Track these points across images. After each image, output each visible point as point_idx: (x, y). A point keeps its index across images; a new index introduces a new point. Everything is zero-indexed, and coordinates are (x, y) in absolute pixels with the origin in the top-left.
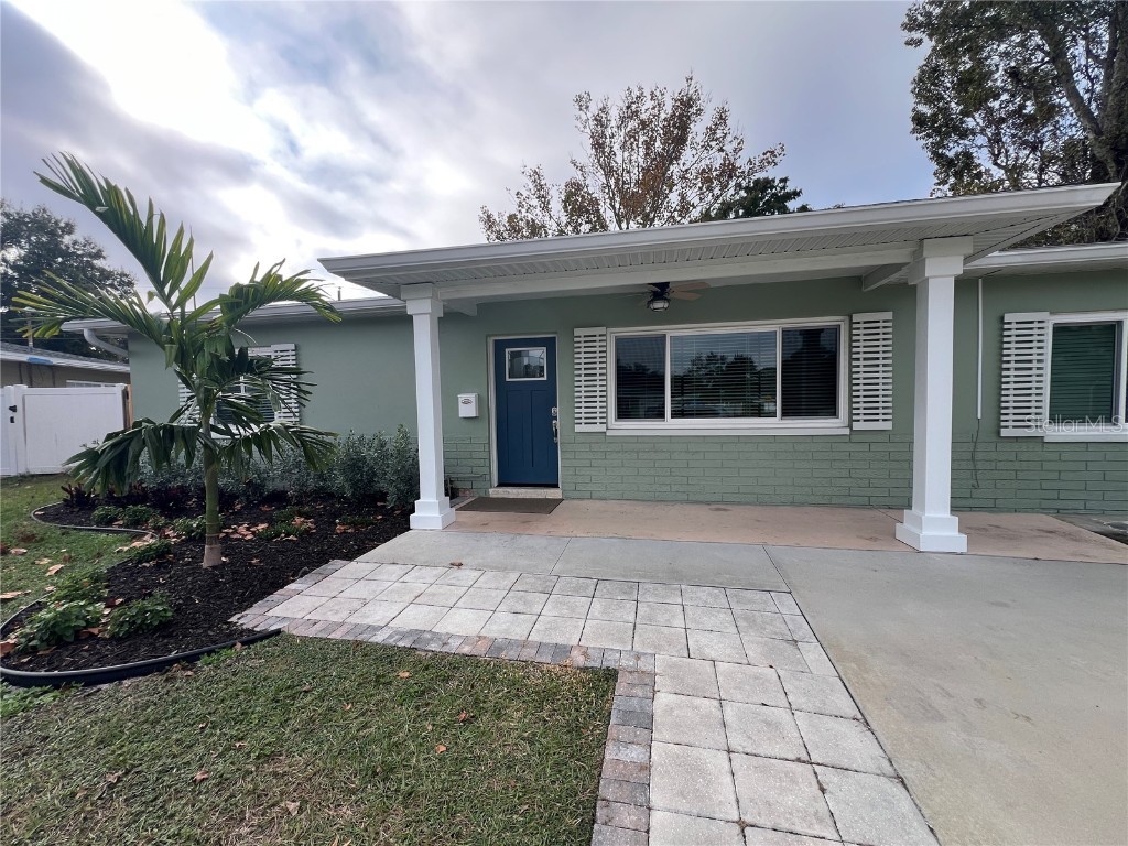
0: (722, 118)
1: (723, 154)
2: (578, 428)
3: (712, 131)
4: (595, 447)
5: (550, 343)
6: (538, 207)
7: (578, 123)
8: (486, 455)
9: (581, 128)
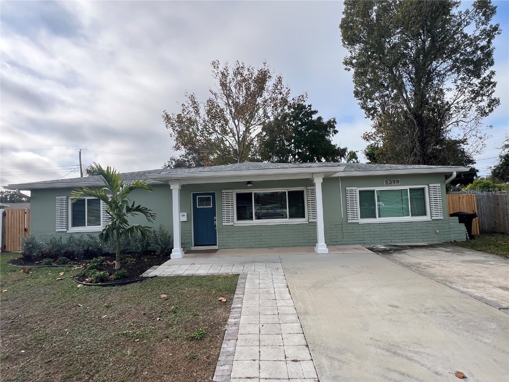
0: (280, 80)
1: (281, 96)
2: (224, 224)
3: (276, 86)
4: (230, 230)
5: (213, 195)
6: (193, 112)
7: (214, 74)
8: (190, 235)
9: (215, 76)
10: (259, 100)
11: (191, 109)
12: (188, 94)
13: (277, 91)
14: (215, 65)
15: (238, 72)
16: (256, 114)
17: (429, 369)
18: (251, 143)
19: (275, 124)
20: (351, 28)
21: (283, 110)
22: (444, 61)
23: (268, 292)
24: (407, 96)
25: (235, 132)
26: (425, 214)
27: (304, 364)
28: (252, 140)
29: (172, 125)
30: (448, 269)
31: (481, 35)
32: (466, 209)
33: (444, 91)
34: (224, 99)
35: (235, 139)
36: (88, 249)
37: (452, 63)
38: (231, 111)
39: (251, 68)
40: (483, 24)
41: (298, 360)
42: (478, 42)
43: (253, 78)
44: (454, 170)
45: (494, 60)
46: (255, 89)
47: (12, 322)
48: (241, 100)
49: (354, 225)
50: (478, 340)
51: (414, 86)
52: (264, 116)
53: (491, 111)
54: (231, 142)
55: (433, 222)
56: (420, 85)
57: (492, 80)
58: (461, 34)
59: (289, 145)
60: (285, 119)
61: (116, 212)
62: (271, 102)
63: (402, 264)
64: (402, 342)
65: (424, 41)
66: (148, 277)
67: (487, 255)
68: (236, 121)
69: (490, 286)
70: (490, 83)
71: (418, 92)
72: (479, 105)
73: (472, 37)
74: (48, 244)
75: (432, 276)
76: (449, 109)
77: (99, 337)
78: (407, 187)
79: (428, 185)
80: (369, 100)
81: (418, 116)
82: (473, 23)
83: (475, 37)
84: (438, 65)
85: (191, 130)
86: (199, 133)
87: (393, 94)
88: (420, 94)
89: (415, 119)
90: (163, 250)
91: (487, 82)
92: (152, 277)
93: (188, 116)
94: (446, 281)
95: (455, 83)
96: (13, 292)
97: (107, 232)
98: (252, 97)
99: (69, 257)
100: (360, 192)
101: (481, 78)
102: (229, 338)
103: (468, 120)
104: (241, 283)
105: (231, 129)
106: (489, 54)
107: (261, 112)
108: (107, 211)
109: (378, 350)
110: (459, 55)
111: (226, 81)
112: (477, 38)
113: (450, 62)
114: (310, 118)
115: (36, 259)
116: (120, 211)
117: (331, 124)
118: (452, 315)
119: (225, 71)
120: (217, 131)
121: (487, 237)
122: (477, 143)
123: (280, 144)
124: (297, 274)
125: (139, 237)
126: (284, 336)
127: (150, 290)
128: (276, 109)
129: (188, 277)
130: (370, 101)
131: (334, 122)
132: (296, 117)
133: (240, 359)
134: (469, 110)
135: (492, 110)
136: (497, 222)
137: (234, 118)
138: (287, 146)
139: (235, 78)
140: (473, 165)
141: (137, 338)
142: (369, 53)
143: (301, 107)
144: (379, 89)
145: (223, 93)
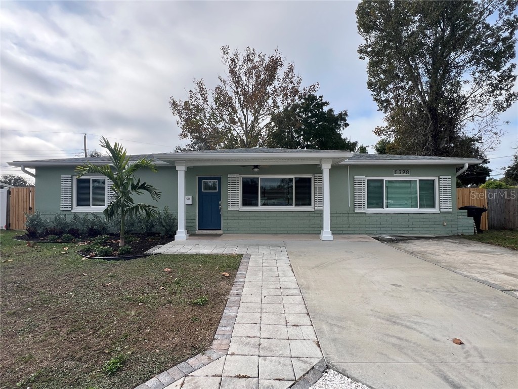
0: (291, 69)
1: (292, 85)
2: (229, 209)
3: (287, 74)
4: (235, 215)
5: (219, 179)
6: (201, 98)
7: (223, 60)
8: (195, 218)
9: (224, 63)
10: (269, 89)
11: (199, 96)
12: (196, 80)
13: (287, 80)
14: (225, 50)
15: (248, 59)
16: (266, 104)
17: (427, 336)
18: (259, 134)
19: (285, 114)
20: (368, 14)
21: (293, 100)
22: (463, 53)
23: (271, 270)
24: (422, 88)
25: (244, 121)
26: (434, 206)
27: (304, 329)
28: (260, 131)
29: (179, 112)
30: (453, 257)
31: (504, 26)
32: (476, 204)
33: (461, 83)
34: (233, 87)
35: (243, 129)
36: (92, 227)
37: (471, 55)
38: (239, 99)
39: (262, 54)
40: (507, 13)
41: (299, 325)
42: (501, 33)
43: (264, 65)
44: (466, 162)
45: (515, 53)
46: (265, 78)
47: (18, 286)
48: (250, 89)
49: (361, 215)
50: (478, 314)
51: (430, 78)
52: (274, 106)
53: (508, 106)
54: (239, 132)
55: (441, 215)
56: (436, 76)
57: (512, 74)
58: (483, 25)
59: (298, 138)
60: (295, 110)
61: (121, 189)
62: (281, 92)
63: (407, 252)
64: (402, 314)
65: (443, 31)
66: (152, 254)
67: (494, 247)
68: (245, 111)
69: (494, 272)
70: (510, 76)
71: (434, 84)
72: (497, 99)
73: (494, 28)
74: (52, 222)
75: (437, 263)
76: (465, 103)
77: (104, 300)
78: (417, 178)
79: (439, 177)
80: (382, 92)
81: (432, 110)
82: (496, 13)
83: (497, 28)
84: (457, 56)
85: (198, 118)
86: (206, 122)
87: (407, 86)
88: (436, 86)
89: (429, 112)
90: (167, 232)
91: (506, 76)
92: (155, 254)
93: (195, 103)
94: (451, 266)
95: (473, 75)
96: (19, 261)
97: (112, 208)
98: (262, 85)
99: (73, 235)
100: (369, 181)
101: (501, 71)
102: (231, 305)
103: (484, 115)
104: (244, 262)
105: (239, 118)
106: (511, 47)
107: (270, 101)
108: (112, 188)
109: (379, 320)
110: (479, 46)
111: (235, 68)
112: (500, 29)
113: (469, 54)
114: (321, 110)
115: (41, 236)
116: (125, 188)
117: (342, 117)
118: (454, 294)
119: (235, 57)
120: (224, 120)
121: (495, 232)
122: (492, 139)
123: (289, 136)
124: (301, 256)
125: (143, 218)
126: (285, 306)
127: (154, 264)
128: (286, 99)
129: (191, 255)
130: (384, 93)
131: (346, 114)
132: (306, 109)
133: (241, 322)
134: (486, 105)
135: (510, 104)
136: (507, 218)
137: (242, 107)
138: (296, 138)
139: (245, 65)
140: (487, 165)
141: (141, 302)
142: (385, 42)
143: (312, 98)
144: (394, 81)
145: (232, 80)
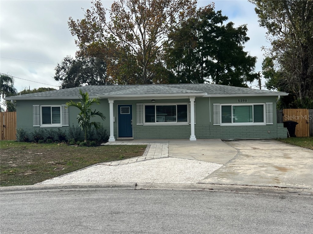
2: (137, 124)
4: (141, 128)
5: (131, 106)
8: (116, 130)
26: (263, 121)
44: (279, 95)
49: (217, 127)
55: (267, 126)
68: (142, 29)
78: (252, 104)
79: (266, 103)
100: (222, 106)
117: (242, 31)
143: (210, 13)
